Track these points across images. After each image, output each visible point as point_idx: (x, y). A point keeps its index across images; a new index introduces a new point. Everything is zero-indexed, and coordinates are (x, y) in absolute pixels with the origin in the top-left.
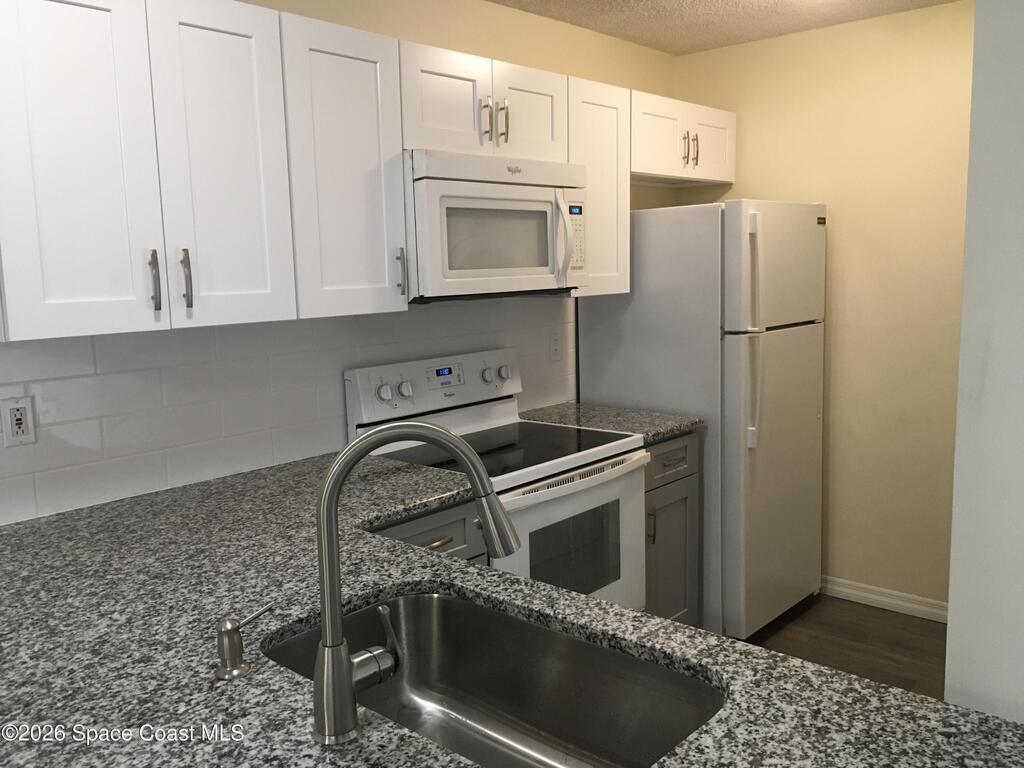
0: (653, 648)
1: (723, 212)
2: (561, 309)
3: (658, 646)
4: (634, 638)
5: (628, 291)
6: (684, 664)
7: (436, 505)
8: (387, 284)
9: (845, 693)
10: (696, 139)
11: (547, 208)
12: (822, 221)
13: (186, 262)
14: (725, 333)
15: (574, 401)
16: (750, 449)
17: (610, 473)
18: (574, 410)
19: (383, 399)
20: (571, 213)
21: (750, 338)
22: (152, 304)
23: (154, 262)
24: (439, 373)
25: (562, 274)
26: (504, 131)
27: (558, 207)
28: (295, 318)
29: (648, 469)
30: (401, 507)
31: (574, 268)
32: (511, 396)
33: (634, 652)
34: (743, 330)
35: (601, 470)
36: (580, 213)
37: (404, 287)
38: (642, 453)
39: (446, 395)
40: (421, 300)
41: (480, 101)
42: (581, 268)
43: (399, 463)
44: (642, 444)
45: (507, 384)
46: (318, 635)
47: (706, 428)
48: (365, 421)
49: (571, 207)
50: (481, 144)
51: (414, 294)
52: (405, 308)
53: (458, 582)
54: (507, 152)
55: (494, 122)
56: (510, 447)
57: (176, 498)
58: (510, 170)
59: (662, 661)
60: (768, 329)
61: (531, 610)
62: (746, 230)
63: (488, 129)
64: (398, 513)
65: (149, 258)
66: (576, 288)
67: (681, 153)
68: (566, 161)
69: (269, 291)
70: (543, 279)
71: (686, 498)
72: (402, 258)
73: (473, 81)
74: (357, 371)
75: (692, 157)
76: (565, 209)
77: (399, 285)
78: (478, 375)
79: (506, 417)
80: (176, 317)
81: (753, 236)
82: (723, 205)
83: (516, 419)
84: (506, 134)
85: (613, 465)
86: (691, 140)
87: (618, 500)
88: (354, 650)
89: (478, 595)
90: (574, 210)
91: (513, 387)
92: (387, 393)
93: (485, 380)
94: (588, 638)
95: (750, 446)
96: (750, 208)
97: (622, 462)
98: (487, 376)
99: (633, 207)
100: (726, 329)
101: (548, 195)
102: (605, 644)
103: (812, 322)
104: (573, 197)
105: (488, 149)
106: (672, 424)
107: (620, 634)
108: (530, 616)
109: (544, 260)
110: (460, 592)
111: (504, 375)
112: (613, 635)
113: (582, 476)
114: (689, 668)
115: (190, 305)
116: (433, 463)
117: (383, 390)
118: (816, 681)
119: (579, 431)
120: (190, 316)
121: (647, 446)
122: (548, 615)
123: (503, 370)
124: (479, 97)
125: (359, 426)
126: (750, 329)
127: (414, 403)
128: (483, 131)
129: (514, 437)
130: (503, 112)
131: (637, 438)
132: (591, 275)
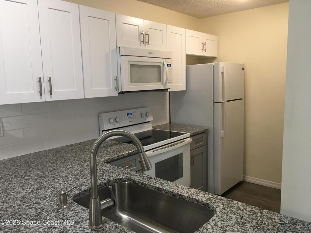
0: (192, 198)
1: (214, 66)
2: (165, 95)
3: (194, 198)
4: (187, 195)
5: (185, 90)
6: (202, 203)
7: (126, 155)
8: (112, 88)
9: (250, 211)
10: (205, 44)
11: (161, 65)
12: (243, 69)
13: (50, 81)
14: (214, 102)
15: (169, 123)
16: (222, 137)
17: (180, 145)
18: (169, 126)
19: (110, 122)
20: (168, 66)
21: (222, 104)
22: (39, 94)
23: (40, 81)
24: (128, 115)
25: (165, 84)
26: (147, 41)
27: (164, 64)
28: (84, 98)
29: (191, 144)
30: (116, 156)
31: (169, 83)
32: (150, 122)
33: (187, 199)
34: (220, 101)
35: (177, 144)
36: (171, 66)
37: (117, 89)
38: (190, 139)
39: (130, 121)
40: (122, 92)
41: (140, 32)
42: (171, 83)
43: (115, 142)
44: (189, 136)
45: (148, 118)
46: (90, 195)
47: (209, 131)
48: (105, 129)
49: (168, 64)
50: (141, 45)
51: (120, 91)
52: (117, 95)
53: (133, 178)
54: (148, 48)
55: (144, 38)
56: (149, 137)
57: (47, 153)
58: (149, 53)
59: (195, 202)
60: (227, 101)
61: (156, 187)
62: (221, 71)
63: (142, 40)
64: (115, 157)
65: (39, 80)
66: (169, 89)
67: (201, 48)
68: (166, 51)
69: (75, 90)
70: (159, 86)
71: (203, 152)
72: (116, 80)
73: (138, 26)
74: (103, 114)
75: (204, 49)
76: (166, 65)
77: (115, 88)
78: (140, 115)
79: (148, 128)
80: (47, 98)
81: (223, 73)
82: (214, 64)
83: (151, 129)
84: (148, 42)
85: (181, 142)
86: (204, 44)
87: (182, 153)
88: (101, 200)
89: (140, 182)
91: (150, 119)
92: (112, 121)
93: (142, 117)
94: (173, 195)
95: (222, 136)
96: (222, 65)
97: (183, 141)
98: (142, 116)
99: (186, 64)
100: (215, 101)
101: (161, 60)
102: (178, 197)
103: (240, 99)
104: (169, 61)
105: (142, 47)
106: (198, 130)
107: (183, 194)
108: (155, 189)
109: (160, 80)
110: (134, 181)
111: (147, 115)
112: (181, 194)
113: (171, 146)
114: (203, 204)
115: (51, 94)
116: (126, 142)
117: (111, 120)
118: (242, 208)
119: (170, 132)
120: (51, 97)
121: (191, 136)
122: (161, 188)
123: (147, 113)
124: (140, 31)
125: (103, 131)
126: (222, 101)
127: (120, 124)
128: (141, 41)
129: (151, 134)
130: (147, 36)
131: (188, 134)
132: (174, 85)
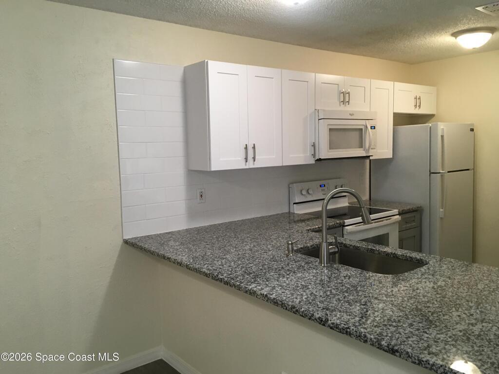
1: (430, 127)
2: (365, 164)
5: (391, 156)
8: (308, 154)
10: (420, 98)
11: (363, 127)
13: (254, 148)
14: (431, 173)
15: (369, 199)
16: (441, 218)
19: (302, 194)
20: (371, 129)
21: (441, 175)
23: (246, 148)
24: (321, 186)
25: (368, 151)
27: (367, 127)
28: (281, 165)
31: (372, 149)
32: (345, 196)
34: (438, 172)
36: (375, 128)
37: (314, 155)
38: (398, 216)
39: (323, 194)
40: (320, 160)
41: (340, 91)
42: (374, 149)
43: (312, 216)
47: (423, 209)
48: (297, 201)
49: (371, 127)
50: (340, 105)
51: (317, 158)
52: (314, 162)
54: (349, 108)
55: (345, 98)
56: (345, 215)
58: (350, 114)
60: (448, 172)
62: (440, 134)
66: (372, 156)
67: (414, 104)
68: (369, 110)
69: (274, 157)
70: (360, 153)
71: (415, 236)
72: (314, 146)
73: (338, 84)
74: (294, 184)
75: (418, 105)
76: (369, 128)
77: (312, 155)
78: (335, 188)
79: (344, 203)
80: (251, 165)
81: (442, 137)
82: (430, 125)
83: (347, 204)
84: (348, 102)
85: (387, 220)
86: (418, 99)
87: (388, 234)
90: (373, 128)
92: (304, 192)
95: (441, 216)
96: (441, 126)
97: (390, 219)
99: (393, 126)
100: (432, 171)
101: (363, 122)
103: (468, 170)
104: (372, 123)
105: (342, 108)
109: (361, 145)
115: (254, 161)
120: (254, 164)
121: (399, 214)
123: (343, 186)
125: (294, 204)
126: (441, 172)
127: (312, 196)
128: (341, 101)
129: (347, 211)
130: (348, 94)
131: (396, 211)
132: (378, 151)
